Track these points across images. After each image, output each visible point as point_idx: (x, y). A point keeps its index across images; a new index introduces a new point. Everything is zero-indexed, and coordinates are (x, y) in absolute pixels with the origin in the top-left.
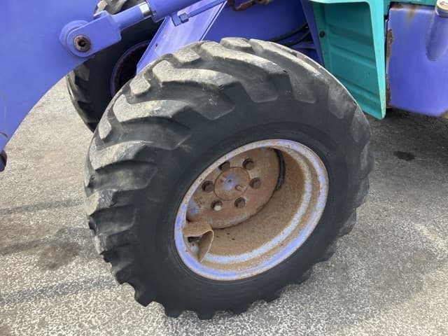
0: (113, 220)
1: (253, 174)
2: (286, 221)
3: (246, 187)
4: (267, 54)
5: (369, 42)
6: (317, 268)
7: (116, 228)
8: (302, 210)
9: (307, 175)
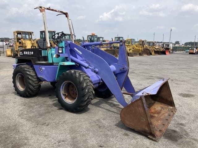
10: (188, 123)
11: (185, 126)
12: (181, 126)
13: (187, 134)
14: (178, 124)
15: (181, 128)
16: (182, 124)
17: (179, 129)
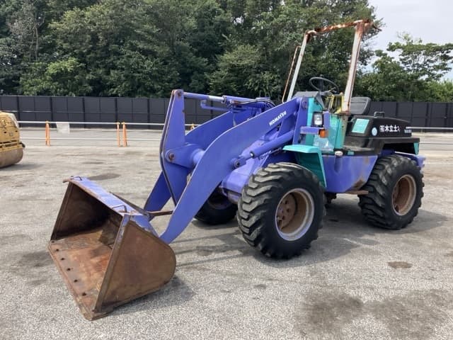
0: (261, 209)
1: (288, 207)
2: (301, 223)
3: (286, 212)
4: (284, 167)
5: (319, 164)
6: (313, 243)
7: (263, 211)
8: (306, 218)
9: (307, 204)
10: (26, 294)
11: (27, 283)
12: (36, 279)
13: (15, 272)
14: (44, 281)
15: (33, 276)
16: (37, 283)
17: (35, 273)
